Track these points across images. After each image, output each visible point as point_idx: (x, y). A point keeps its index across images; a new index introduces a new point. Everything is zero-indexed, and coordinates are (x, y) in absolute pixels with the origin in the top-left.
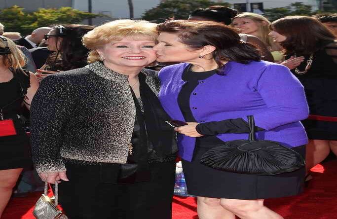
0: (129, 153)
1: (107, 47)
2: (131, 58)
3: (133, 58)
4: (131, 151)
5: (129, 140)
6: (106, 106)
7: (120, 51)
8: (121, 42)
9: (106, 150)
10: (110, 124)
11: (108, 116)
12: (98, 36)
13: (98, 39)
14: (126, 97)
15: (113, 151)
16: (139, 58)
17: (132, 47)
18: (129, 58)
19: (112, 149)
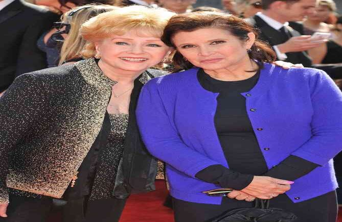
0: (70, 184)
1: (106, 42)
2: (129, 59)
3: (132, 59)
4: (74, 182)
5: (77, 168)
6: (67, 119)
7: (118, 49)
8: (122, 37)
9: (44, 178)
10: (62, 144)
11: (64, 133)
12: (98, 26)
13: (98, 31)
14: (98, 110)
15: (53, 180)
16: (139, 59)
17: (134, 45)
18: (126, 59)
19: (53, 178)
